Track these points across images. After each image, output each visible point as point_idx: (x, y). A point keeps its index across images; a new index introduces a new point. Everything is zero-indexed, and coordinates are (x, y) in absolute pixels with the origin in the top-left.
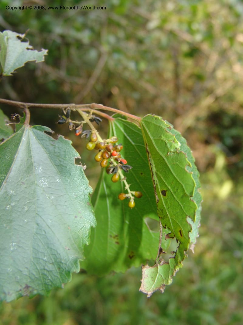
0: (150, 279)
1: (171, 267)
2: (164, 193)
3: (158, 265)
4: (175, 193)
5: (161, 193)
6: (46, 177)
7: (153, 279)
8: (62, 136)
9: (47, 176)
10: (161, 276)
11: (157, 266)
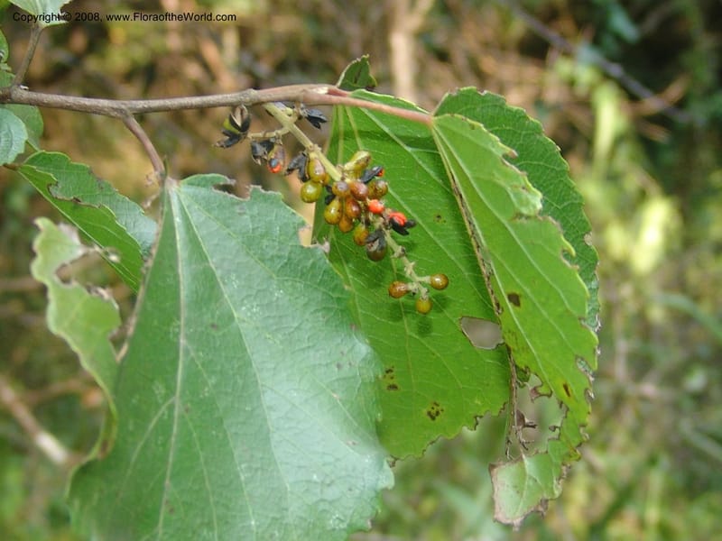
0: (512, 492)
1: (554, 460)
2: (515, 299)
3: (524, 456)
4: (543, 305)
5: (507, 301)
6: (250, 296)
7: (518, 489)
8: (256, 186)
9: (254, 292)
10: (536, 481)
11: (521, 459)
